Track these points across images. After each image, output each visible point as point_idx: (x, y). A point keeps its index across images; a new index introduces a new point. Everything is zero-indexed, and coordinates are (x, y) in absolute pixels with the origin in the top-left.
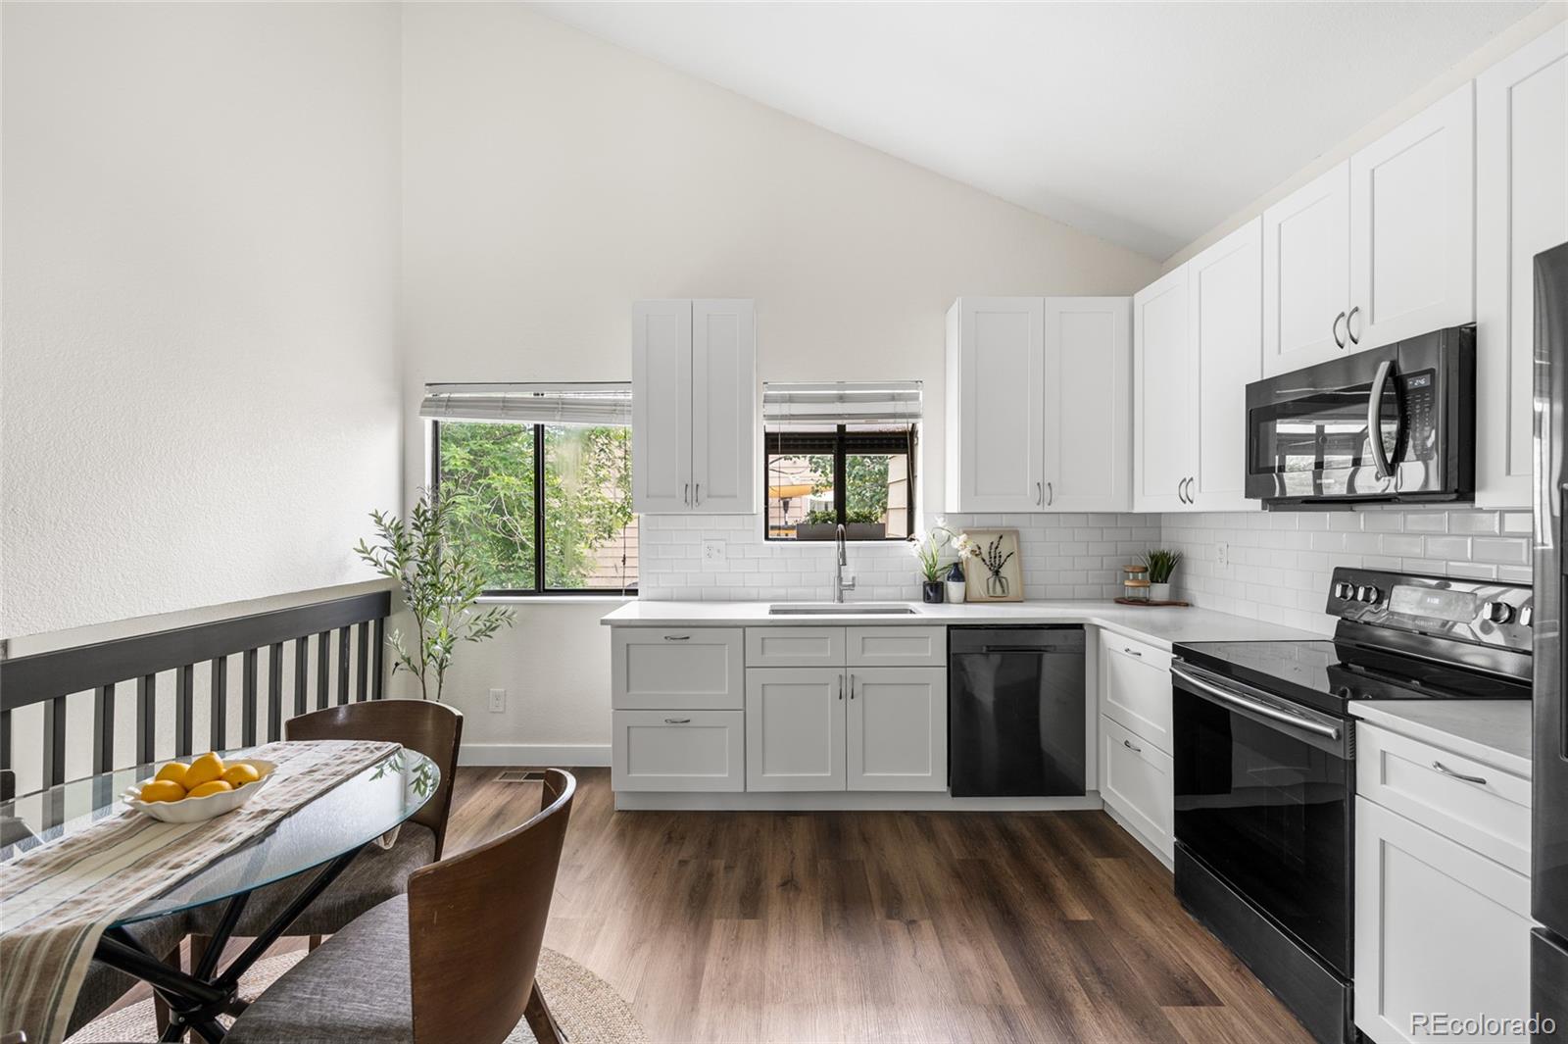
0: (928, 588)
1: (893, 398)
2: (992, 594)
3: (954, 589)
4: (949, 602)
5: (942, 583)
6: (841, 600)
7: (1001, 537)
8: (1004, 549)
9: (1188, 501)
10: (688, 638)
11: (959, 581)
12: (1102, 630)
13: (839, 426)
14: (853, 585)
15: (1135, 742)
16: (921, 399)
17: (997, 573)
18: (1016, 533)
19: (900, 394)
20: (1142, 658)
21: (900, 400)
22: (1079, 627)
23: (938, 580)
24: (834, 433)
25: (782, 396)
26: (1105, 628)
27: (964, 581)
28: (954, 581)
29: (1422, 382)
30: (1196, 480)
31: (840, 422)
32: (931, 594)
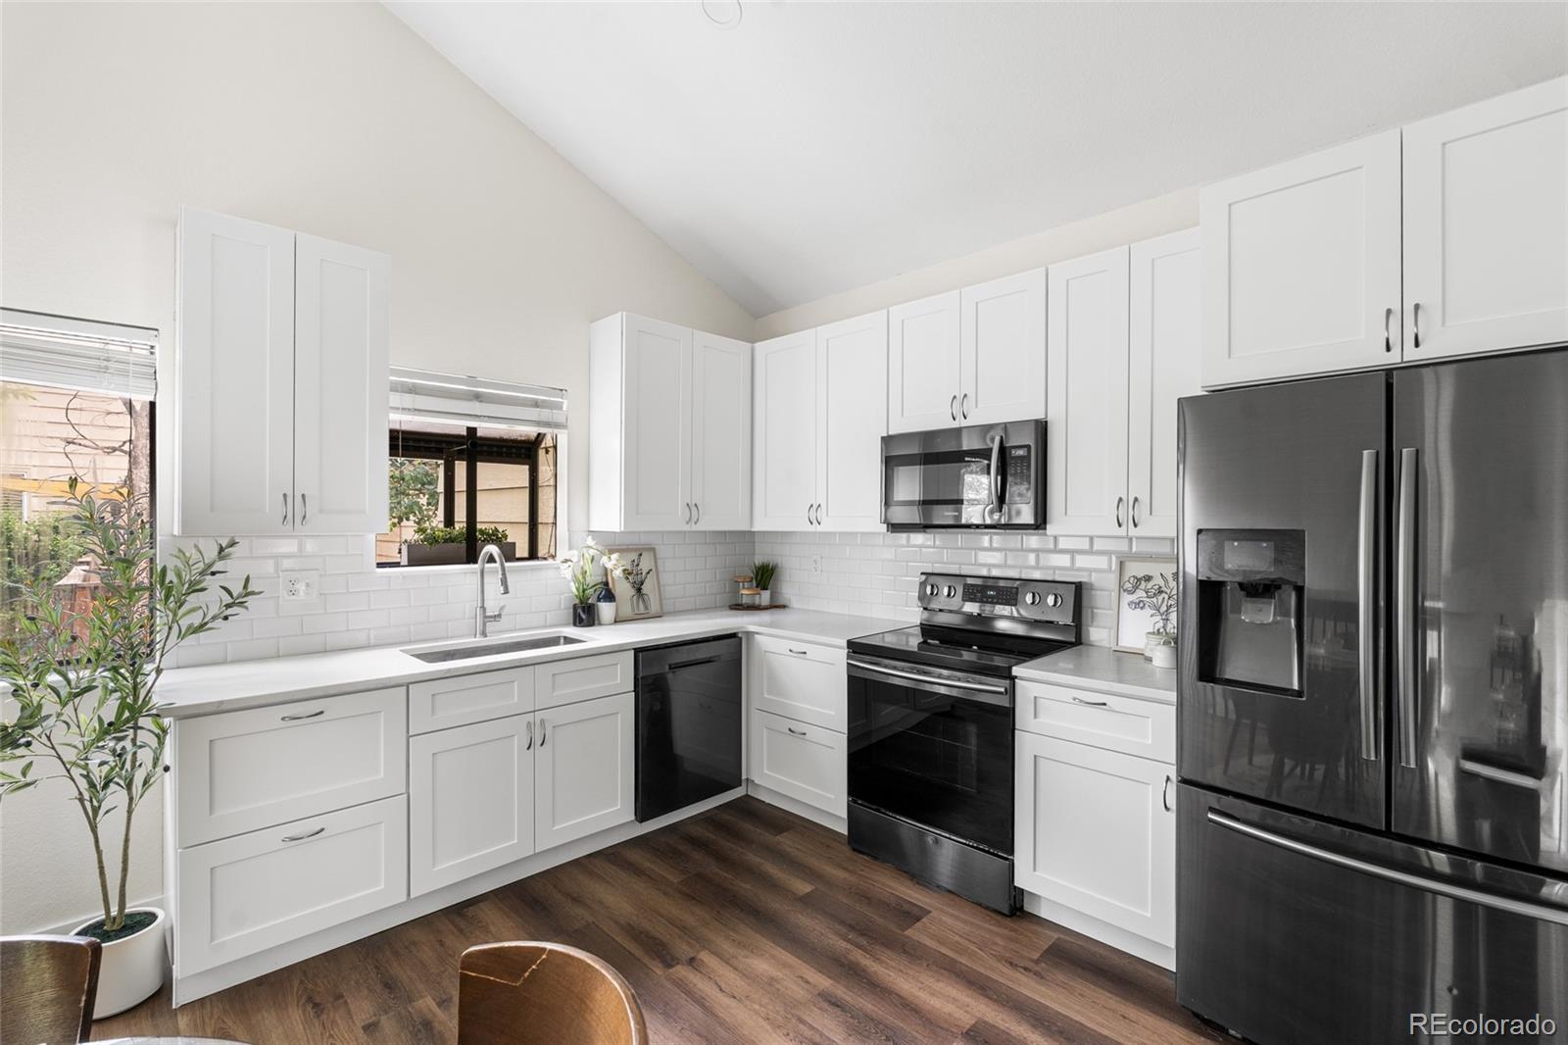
0: (580, 611)
1: (536, 404)
2: (636, 612)
3: (606, 610)
4: (600, 624)
5: (593, 605)
6: (484, 634)
7: (641, 555)
8: (646, 564)
9: (815, 522)
10: (322, 712)
11: (610, 601)
12: (756, 636)
13: (468, 429)
14: (499, 616)
15: (798, 727)
16: (564, 408)
17: (639, 590)
18: (653, 550)
19: (543, 401)
20: (808, 656)
21: (543, 407)
22: (733, 636)
23: (590, 601)
24: (462, 437)
25: (403, 384)
26: (757, 633)
27: (615, 601)
28: (605, 601)
29: (1021, 452)
30: (823, 506)
31: (472, 424)
32: (584, 616)
